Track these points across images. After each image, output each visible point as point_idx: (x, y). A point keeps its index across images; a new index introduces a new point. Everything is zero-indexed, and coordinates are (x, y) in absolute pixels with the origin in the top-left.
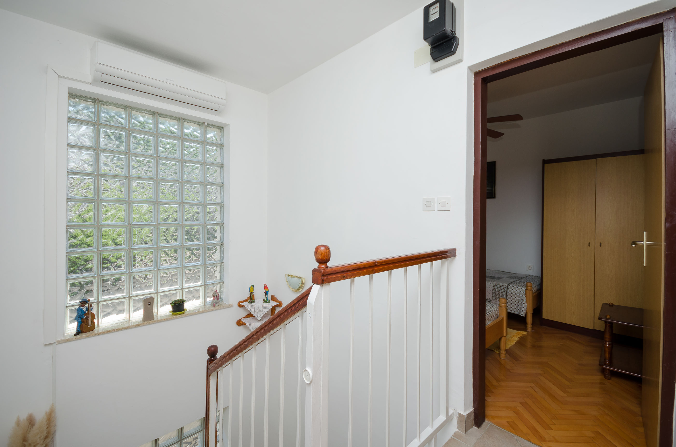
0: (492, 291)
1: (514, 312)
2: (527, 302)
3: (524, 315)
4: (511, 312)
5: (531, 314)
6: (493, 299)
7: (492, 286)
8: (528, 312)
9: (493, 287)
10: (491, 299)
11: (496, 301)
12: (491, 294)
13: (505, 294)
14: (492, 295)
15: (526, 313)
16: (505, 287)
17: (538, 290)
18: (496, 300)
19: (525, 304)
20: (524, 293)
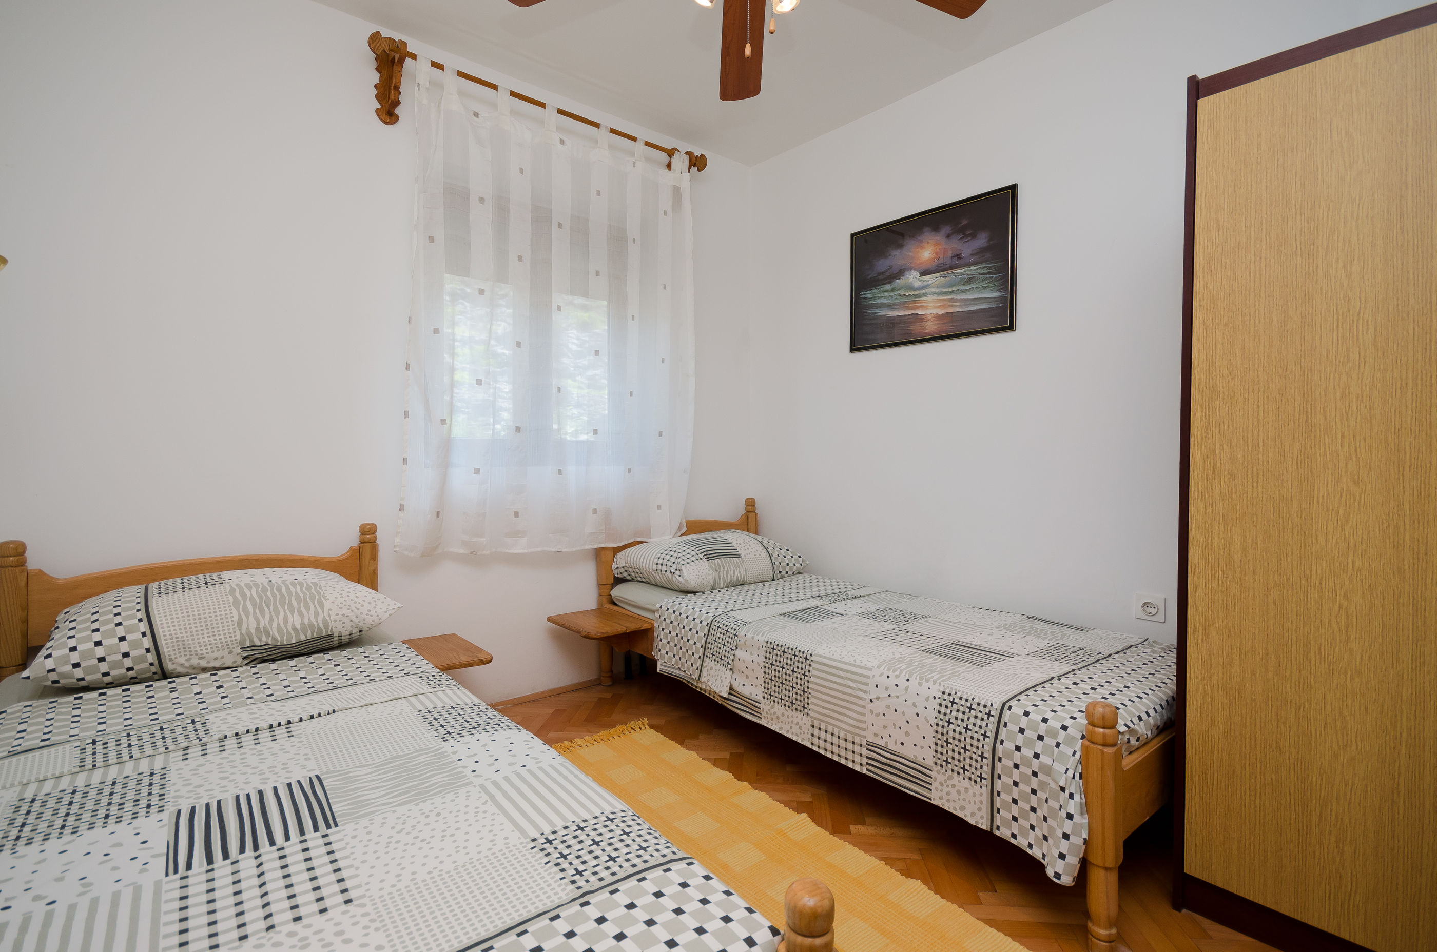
0: (934, 727)
1: (1027, 845)
2: (1087, 807)
3: (1067, 880)
4: (1013, 841)
5: (1114, 877)
6: (936, 764)
7: (934, 704)
8: (1096, 859)
9: (937, 708)
10: (929, 762)
11: (950, 778)
12: (930, 741)
13: (986, 747)
14: (933, 747)
15: (1084, 863)
16: (989, 715)
17: (1161, 730)
18: (950, 772)
19: (1076, 817)
20: (1074, 754)
